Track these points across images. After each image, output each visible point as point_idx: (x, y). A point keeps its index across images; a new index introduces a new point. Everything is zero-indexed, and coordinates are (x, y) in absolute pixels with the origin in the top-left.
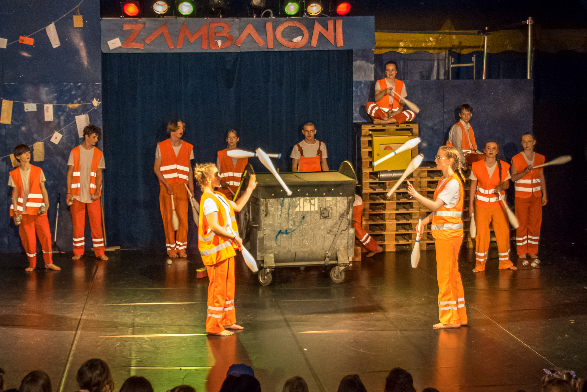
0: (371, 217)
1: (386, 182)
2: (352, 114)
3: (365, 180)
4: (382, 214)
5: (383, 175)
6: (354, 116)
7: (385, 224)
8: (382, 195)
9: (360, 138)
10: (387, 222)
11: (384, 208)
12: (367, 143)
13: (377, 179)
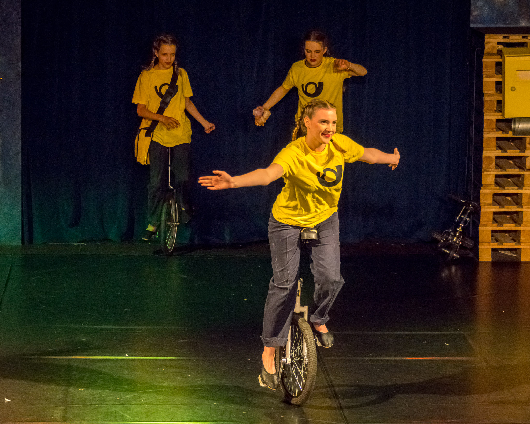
0: (498, 198)
1: (526, 138)
2: (469, 12)
3: (487, 134)
4: (516, 194)
5: (520, 126)
6: (473, 16)
7: (522, 212)
8: (517, 160)
9: (482, 57)
10: (525, 209)
11: (520, 185)
12: (494, 67)
13: (510, 133)
